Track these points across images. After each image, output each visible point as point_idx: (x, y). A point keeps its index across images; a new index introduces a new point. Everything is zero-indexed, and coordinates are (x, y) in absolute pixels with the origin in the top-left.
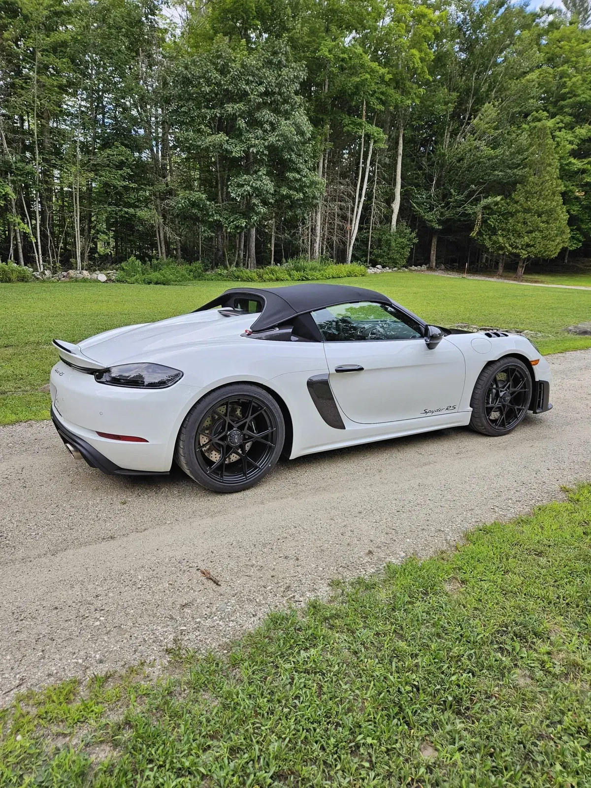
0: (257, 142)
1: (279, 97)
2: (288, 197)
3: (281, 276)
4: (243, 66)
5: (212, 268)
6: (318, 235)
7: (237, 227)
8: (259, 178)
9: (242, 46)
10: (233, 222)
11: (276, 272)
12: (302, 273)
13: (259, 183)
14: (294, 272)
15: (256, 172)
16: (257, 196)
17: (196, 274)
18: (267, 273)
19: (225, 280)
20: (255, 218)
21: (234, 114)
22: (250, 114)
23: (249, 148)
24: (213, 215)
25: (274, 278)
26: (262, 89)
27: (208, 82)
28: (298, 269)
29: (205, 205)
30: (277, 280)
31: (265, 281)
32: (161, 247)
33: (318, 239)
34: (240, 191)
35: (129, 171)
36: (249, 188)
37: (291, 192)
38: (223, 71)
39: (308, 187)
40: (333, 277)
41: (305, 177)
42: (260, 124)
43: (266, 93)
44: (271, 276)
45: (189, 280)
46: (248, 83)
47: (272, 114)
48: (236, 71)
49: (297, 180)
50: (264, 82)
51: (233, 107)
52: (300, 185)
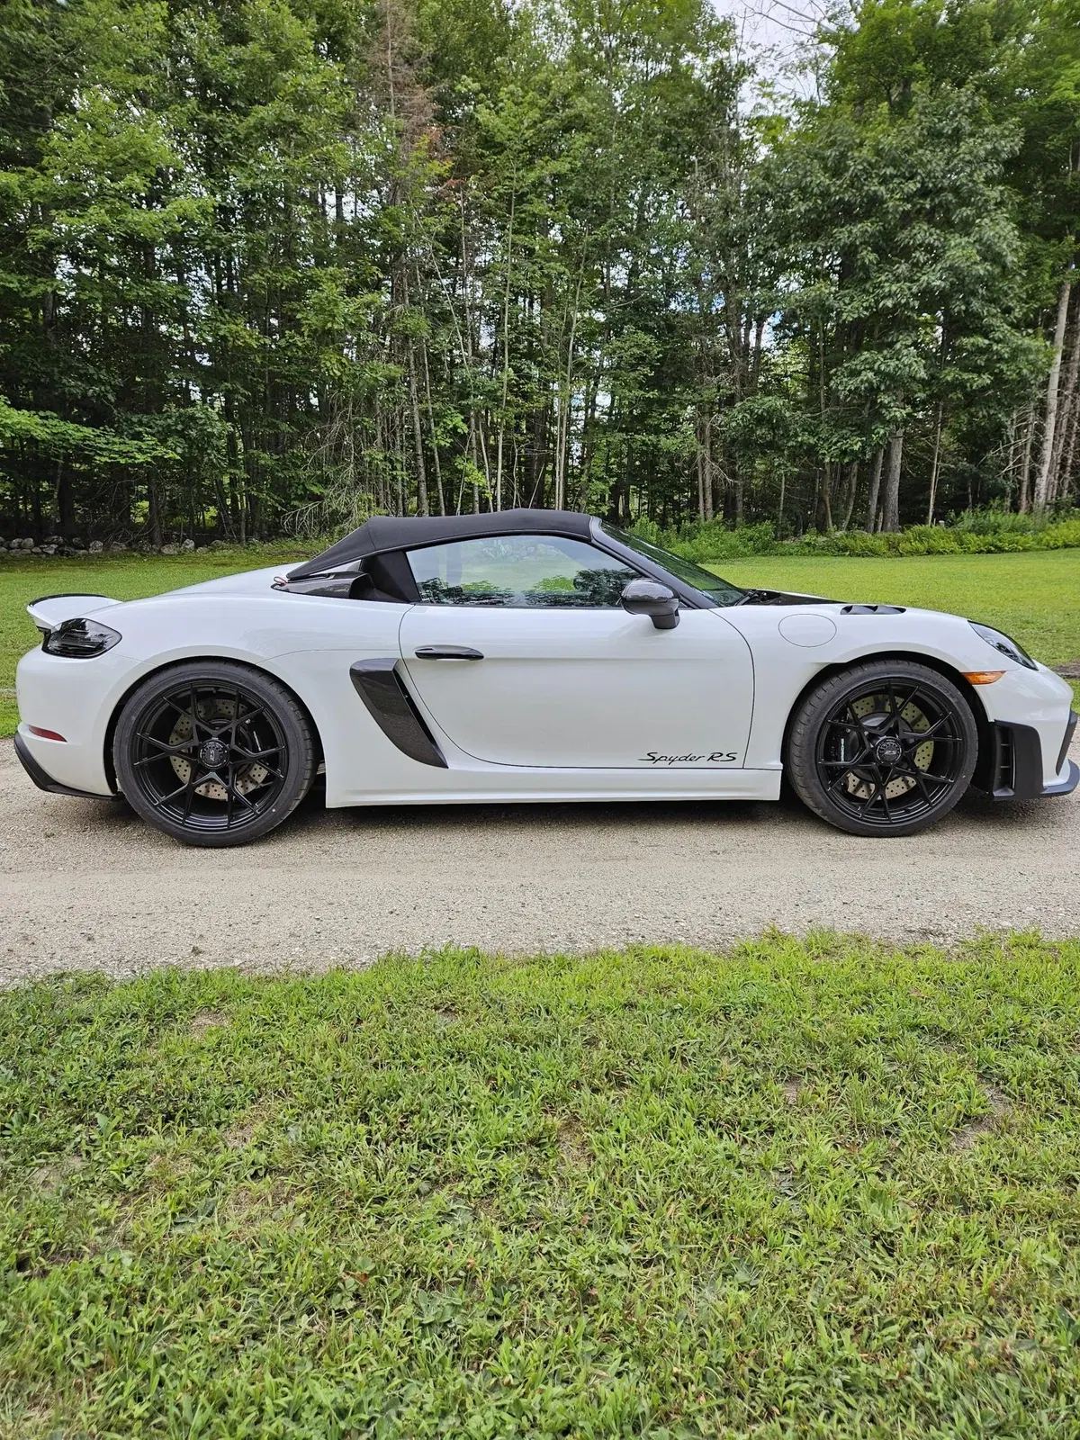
0: (894, 288)
1: (950, 197)
2: (959, 385)
3: (941, 544)
4: (878, 152)
5: (795, 534)
6: (1048, 459)
7: (844, 453)
8: (897, 355)
9: (881, 114)
10: (835, 444)
11: (929, 536)
12: (989, 538)
13: (893, 363)
14: (972, 537)
15: (891, 345)
16: (888, 389)
17: (758, 544)
18: (908, 540)
19: (817, 555)
20: (882, 432)
21: (852, 244)
22: (888, 235)
23: (877, 302)
24: (796, 435)
25: (921, 548)
26: (912, 186)
27: (804, 192)
28: (980, 530)
29: (783, 419)
30: (929, 552)
31: (901, 555)
32: (705, 501)
33: (1045, 469)
34: (852, 384)
35: (647, 370)
36: (870, 375)
37: (966, 376)
38: (837, 171)
39: (1007, 361)
40: (1066, 546)
41: (998, 341)
42: (905, 253)
43: (924, 193)
44: (916, 544)
45: (744, 555)
46: (884, 180)
47: (933, 230)
48: (861, 163)
49: (981, 351)
50: (917, 174)
51: (850, 232)
52: (988, 360)
